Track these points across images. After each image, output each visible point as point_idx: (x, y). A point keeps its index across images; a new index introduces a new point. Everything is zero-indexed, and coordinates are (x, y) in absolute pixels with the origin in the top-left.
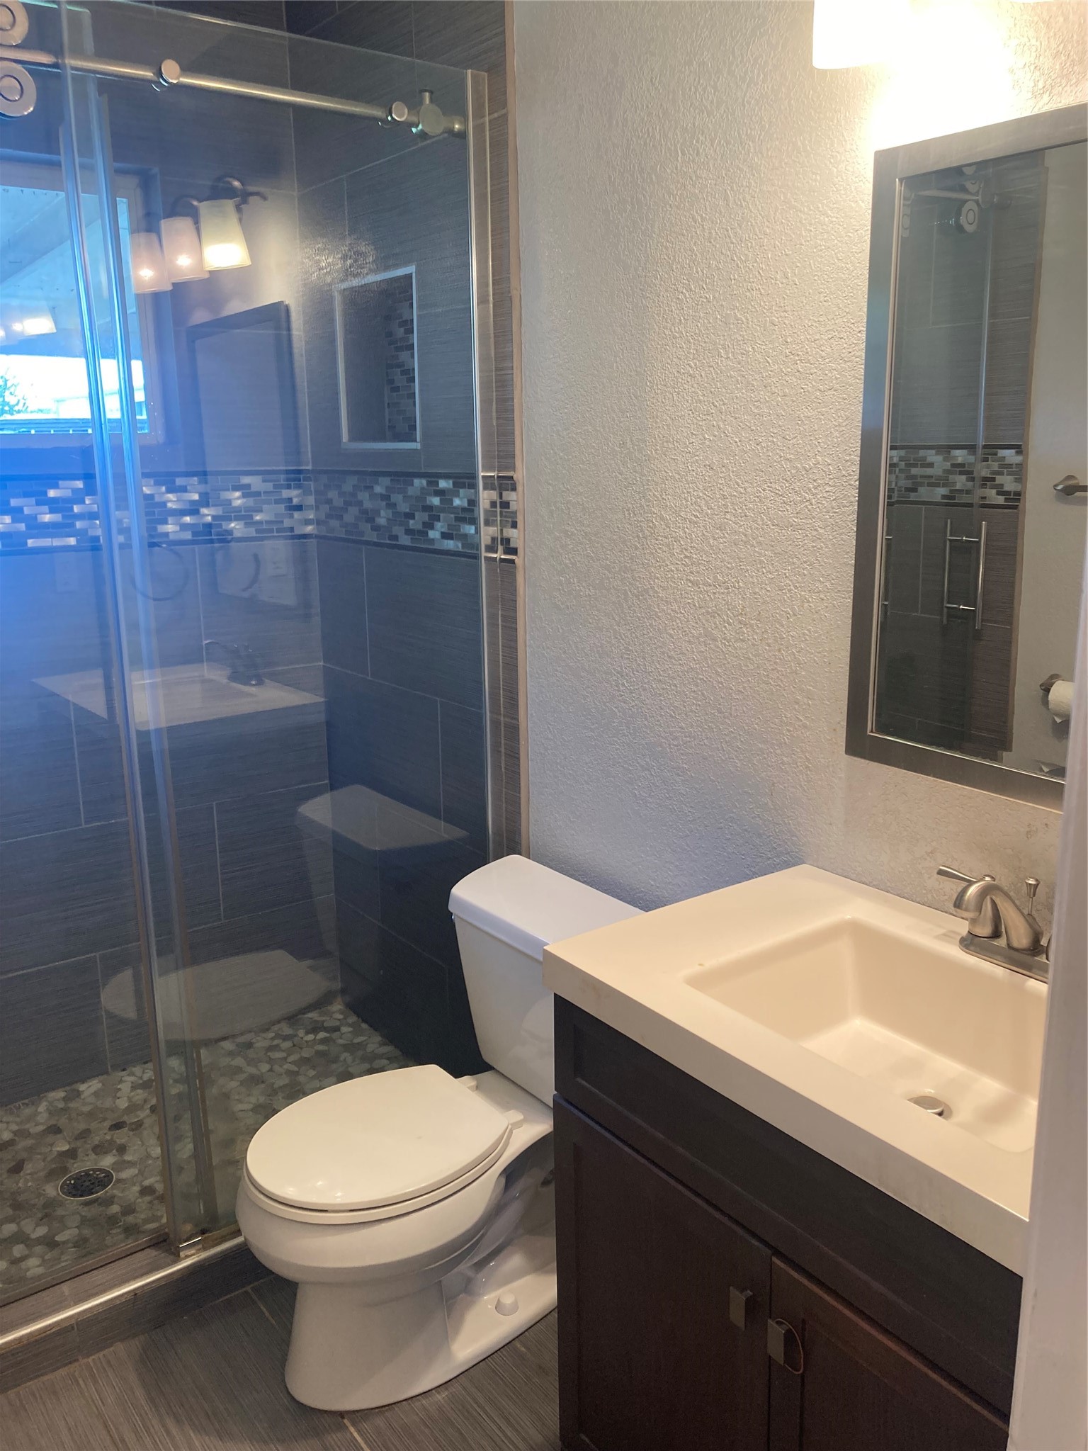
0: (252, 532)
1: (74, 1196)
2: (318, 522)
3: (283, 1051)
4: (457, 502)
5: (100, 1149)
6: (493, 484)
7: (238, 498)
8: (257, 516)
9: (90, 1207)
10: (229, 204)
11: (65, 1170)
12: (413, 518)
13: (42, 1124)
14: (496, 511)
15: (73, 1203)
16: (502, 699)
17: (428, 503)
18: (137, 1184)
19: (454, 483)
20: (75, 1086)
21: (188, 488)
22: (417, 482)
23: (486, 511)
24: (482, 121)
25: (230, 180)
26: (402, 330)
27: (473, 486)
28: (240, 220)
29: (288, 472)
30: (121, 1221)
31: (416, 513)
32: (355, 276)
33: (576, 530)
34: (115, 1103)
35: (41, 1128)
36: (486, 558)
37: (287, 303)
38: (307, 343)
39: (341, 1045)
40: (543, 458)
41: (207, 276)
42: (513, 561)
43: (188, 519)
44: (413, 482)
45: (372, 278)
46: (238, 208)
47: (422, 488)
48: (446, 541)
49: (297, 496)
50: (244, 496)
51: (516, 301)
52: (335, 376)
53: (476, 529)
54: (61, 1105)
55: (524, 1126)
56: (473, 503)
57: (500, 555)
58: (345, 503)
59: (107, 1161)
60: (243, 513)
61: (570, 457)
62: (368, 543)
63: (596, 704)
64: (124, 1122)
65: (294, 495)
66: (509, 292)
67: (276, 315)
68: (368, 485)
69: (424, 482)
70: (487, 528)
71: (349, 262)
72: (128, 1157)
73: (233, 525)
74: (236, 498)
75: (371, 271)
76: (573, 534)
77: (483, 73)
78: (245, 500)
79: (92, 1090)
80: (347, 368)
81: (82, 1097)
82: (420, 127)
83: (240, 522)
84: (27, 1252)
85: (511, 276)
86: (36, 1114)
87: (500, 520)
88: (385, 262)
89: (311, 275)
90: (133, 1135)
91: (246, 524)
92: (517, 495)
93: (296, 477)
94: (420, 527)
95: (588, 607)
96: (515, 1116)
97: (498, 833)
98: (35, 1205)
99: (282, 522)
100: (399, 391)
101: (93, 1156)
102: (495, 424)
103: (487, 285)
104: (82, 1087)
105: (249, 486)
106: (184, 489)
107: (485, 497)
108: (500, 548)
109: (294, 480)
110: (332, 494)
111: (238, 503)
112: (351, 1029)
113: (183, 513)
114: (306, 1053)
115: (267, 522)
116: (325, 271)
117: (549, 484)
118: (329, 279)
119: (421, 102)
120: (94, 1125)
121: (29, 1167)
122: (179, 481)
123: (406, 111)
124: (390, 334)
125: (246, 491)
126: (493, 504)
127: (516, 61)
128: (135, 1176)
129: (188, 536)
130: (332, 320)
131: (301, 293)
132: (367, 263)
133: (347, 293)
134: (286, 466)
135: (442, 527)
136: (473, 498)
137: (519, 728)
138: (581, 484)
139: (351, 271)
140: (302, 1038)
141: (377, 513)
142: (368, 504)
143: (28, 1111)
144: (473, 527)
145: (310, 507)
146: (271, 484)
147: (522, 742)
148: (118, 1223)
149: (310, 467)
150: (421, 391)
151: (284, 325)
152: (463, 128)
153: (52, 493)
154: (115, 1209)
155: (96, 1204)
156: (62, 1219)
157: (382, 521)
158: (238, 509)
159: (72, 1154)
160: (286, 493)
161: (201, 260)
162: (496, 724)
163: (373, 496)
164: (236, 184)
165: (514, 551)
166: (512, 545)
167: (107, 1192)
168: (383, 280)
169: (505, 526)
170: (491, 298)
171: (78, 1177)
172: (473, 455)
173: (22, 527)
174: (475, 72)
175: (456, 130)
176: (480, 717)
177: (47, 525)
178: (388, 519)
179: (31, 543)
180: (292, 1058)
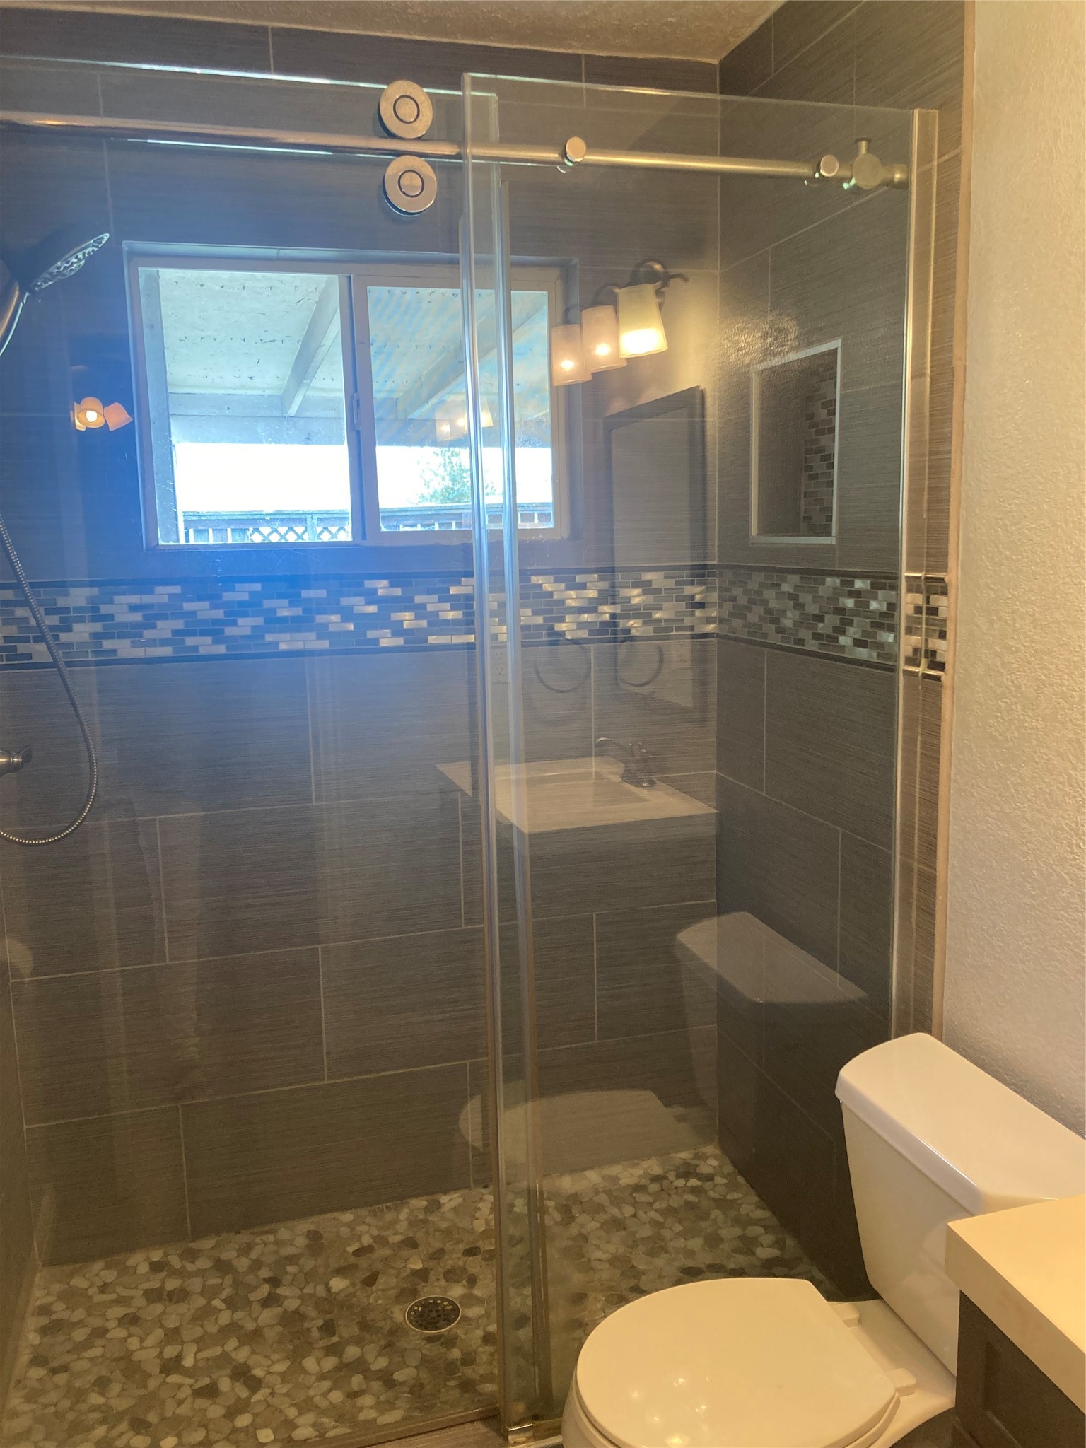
0: (649, 631)
1: (420, 1326)
2: (721, 621)
3: (650, 1194)
4: (874, 605)
5: (451, 1276)
6: (919, 586)
7: (638, 596)
8: (655, 614)
9: (432, 1344)
10: (649, 289)
11: (414, 1293)
12: (823, 621)
13: (401, 1234)
14: (921, 618)
15: (416, 1336)
16: (916, 841)
17: (841, 606)
18: (482, 1328)
19: (872, 584)
20: (436, 1197)
21: (588, 585)
22: (829, 580)
23: (908, 617)
24: (928, 166)
25: (650, 263)
26: (825, 411)
27: (895, 587)
28: (660, 306)
29: (693, 567)
30: (459, 1371)
31: (826, 616)
32: (774, 355)
33: (1024, 646)
34: (472, 1224)
35: (398, 1238)
36: (905, 671)
37: (703, 388)
38: (721, 428)
39: (713, 1199)
40: (984, 557)
41: (624, 364)
42: (938, 678)
43: (586, 617)
44: (825, 581)
45: (793, 356)
46: (659, 293)
47: (835, 589)
48: (859, 649)
49: (700, 593)
50: (644, 593)
51: (959, 374)
52: (747, 464)
53: (895, 637)
54: (421, 1216)
55: (915, 1394)
56: (893, 607)
57: (922, 669)
58: (750, 601)
59: (456, 1292)
60: (642, 611)
61: (1019, 557)
62: (771, 646)
63: (1038, 864)
64: (478, 1248)
65: (697, 592)
66: (951, 363)
67: (691, 401)
68: (775, 582)
69: (838, 581)
70: (908, 636)
71: (769, 340)
72: (477, 1292)
73: (632, 622)
74: (636, 596)
75: (793, 349)
76: (1018, 650)
77: (933, 111)
78: (645, 597)
79: (453, 1204)
80: (761, 455)
81: (442, 1210)
82: (853, 182)
83: (637, 620)
84: (364, 1387)
85: (954, 343)
86: (396, 1221)
87: (926, 629)
88: (807, 339)
89: (729, 356)
90: (487, 1265)
91: (644, 622)
92: (948, 600)
93: (700, 573)
94: (830, 632)
95: (1034, 742)
96: (905, 1378)
97: (903, 999)
98: (381, 1328)
99: (682, 620)
100: (817, 478)
101: (443, 1282)
102: (925, 516)
103: (924, 356)
104: (444, 1199)
105: (649, 583)
106: (583, 586)
107: (909, 601)
108: (924, 661)
109: (698, 576)
110: (737, 591)
111: (636, 601)
112: (725, 1181)
113: (581, 610)
114: (675, 1202)
115: (667, 620)
116: (744, 351)
117: (992, 589)
118: (747, 360)
119: (856, 152)
120: (448, 1247)
121: (382, 1281)
122: (579, 578)
123: (837, 165)
124: (810, 417)
125: (647, 588)
126: (918, 609)
127: (974, 92)
128: (480, 1317)
129: (584, 634)
130: (747, 404)
131: (718, 377)
132: (788, 341)
133: (765, 374)
134: (691, 561)
135: (855, 633)
136: (893, 601)
137: (936, 879)
138: (1032, 590)
139: (771, 350)
140: (672, 1183)
141: (783, 613)
142: (773, 604)
143: (389, 1216)
144: (892, 635)
145: (713, 605)
146: (673, 580)
147: (940, 897)
148: (455, 1373)
149: (715, 562)
150: (839, 478)
151: (698, 412)
152: (904, 177)
153: (453, 590)
154: (456, 1353)
155: (438, 1343)
156: (403, 1353)
157: (787, 623)
158: (637, 607)
159: (423, 1275)
160: (688, 590)
161: (617, 348)
162: (907, 869)
163: (780, 595)
164: (658, 267)
165: (941, 666)
166: (938, 659)
167: (450, 1330)
168: (805, 358)
169: (932, 636)
170: (928, 371)
171: (425, 1304)
172: (896, 552)
173: (424, 623)
174: (924, 111)
175: (896, 180)
176: (889, 859)
177: (447, 622)
178: (795, 622)
179: (432, 640)
180: (656, 1206)
